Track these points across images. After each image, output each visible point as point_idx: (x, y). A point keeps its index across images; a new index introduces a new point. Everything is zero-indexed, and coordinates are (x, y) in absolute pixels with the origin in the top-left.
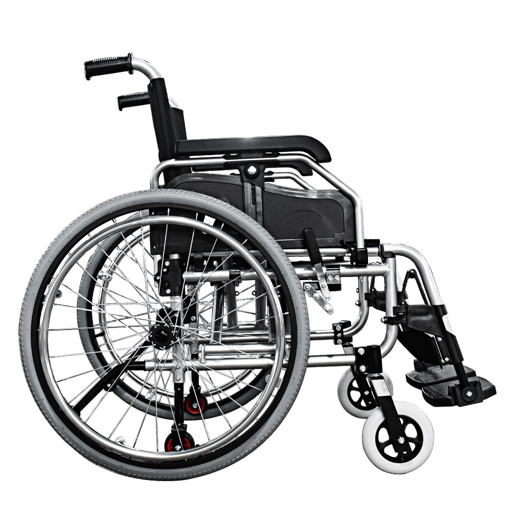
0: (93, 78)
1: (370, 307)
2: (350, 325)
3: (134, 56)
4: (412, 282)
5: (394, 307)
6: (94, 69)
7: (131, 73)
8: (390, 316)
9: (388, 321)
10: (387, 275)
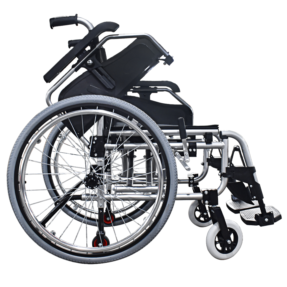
0: (55, 28)
1: (209, 166)
2: (198, 176)
3: (79, 16)
4: (237, 153)
5: (227, 168)
6: (55, 22)
7: (77, 25)
8: (224, 172)
9: (222, 175)
10: (223, 149)
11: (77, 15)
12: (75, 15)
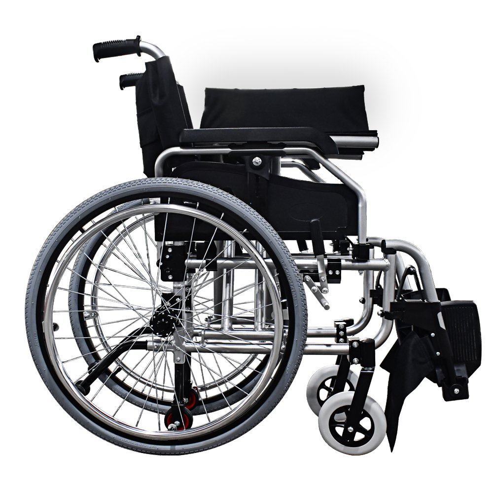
0: (102, 60)
1: (374, 305)
2: (353, 324)
3: (142, 38)
5: (391, 303)
6: (103, 51)
7: (139, 55)
8: (386, 310)
9: (384, 316)
10: (387, 271)
11: (139, 37)
12: (135, 38)
